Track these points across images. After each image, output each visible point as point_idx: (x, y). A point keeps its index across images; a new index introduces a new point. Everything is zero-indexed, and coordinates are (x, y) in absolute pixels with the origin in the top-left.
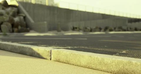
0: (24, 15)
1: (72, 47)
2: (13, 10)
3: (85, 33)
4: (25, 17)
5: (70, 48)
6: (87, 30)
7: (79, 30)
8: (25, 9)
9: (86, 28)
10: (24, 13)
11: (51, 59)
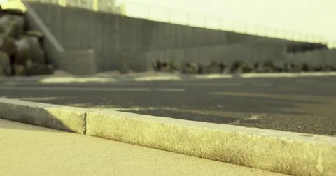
0: (40, 34)
1: (142, 109)
2: (15, 22)
3: (186, 76)
4: (42, 40)
5: (137, 109)
6: (191, 69)
7: (172, 69)
8: (44, 20)
9: (188, 65)
10: (40, 30)
11: (85, 133)
